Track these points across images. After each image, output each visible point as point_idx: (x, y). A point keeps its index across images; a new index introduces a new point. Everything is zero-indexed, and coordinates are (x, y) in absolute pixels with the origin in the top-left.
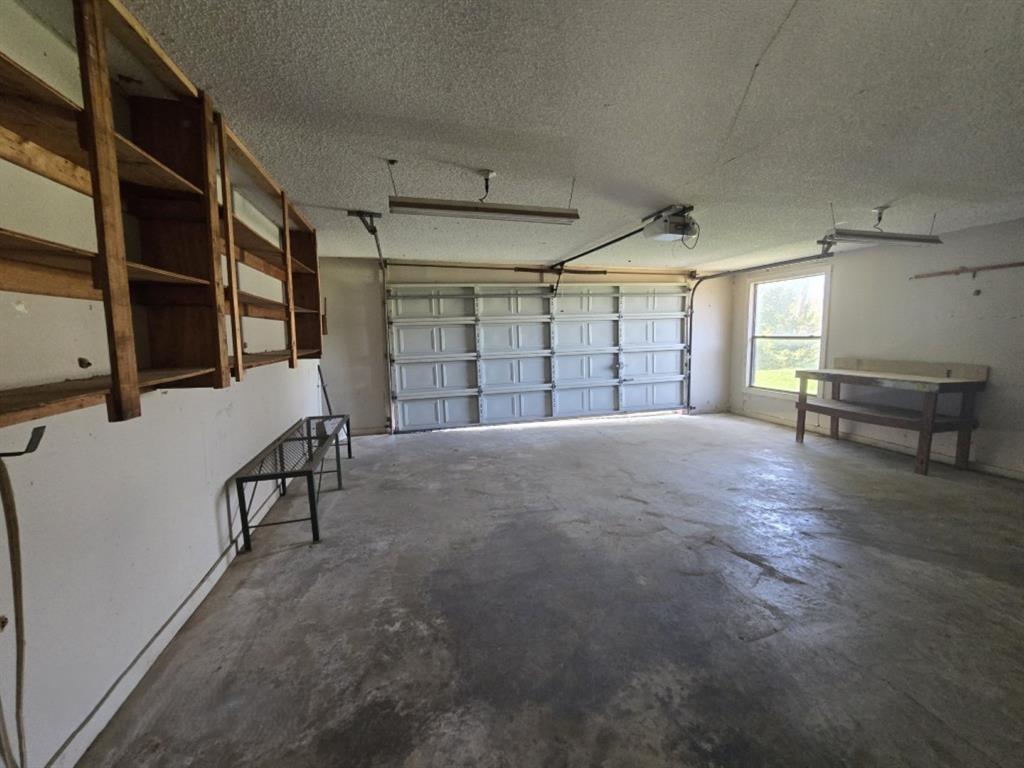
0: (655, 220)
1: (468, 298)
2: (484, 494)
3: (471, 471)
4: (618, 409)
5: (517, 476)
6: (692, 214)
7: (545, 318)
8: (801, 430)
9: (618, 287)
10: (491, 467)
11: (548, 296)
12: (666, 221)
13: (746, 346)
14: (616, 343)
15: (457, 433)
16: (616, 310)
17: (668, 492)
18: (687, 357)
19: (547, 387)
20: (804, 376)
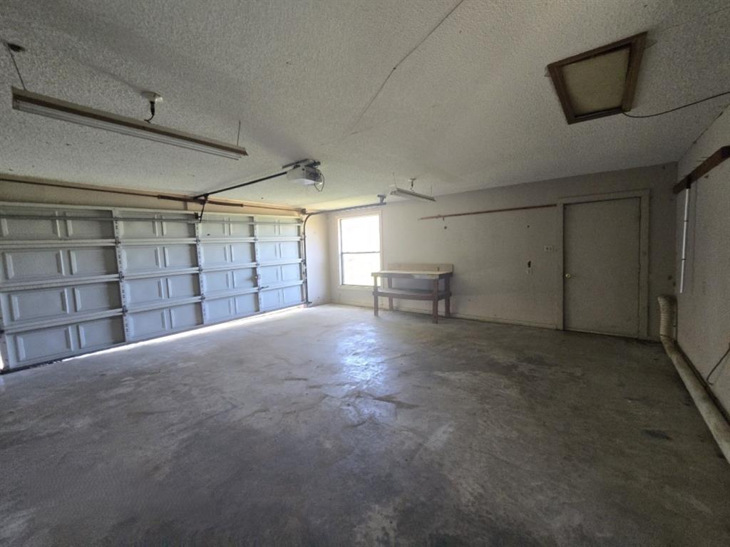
0: (294, 168)
1: (105, 221)
2: (152, 413)
3: (130, 393)
4: (259, 310)
5: (185, 385)
6: (319, 168)
7: (192, 241)
8: (376, 309)
9: (252, 218)
10: (151, 383)
11: (193, 222)
12: (303, 170)
13: (338, 259)
14: (254, 260)
15: (99, 356)
16: (252, 235)
17: (318, 367)
18: (304, 268)
19: (197, 299)
20: (375, 275)
